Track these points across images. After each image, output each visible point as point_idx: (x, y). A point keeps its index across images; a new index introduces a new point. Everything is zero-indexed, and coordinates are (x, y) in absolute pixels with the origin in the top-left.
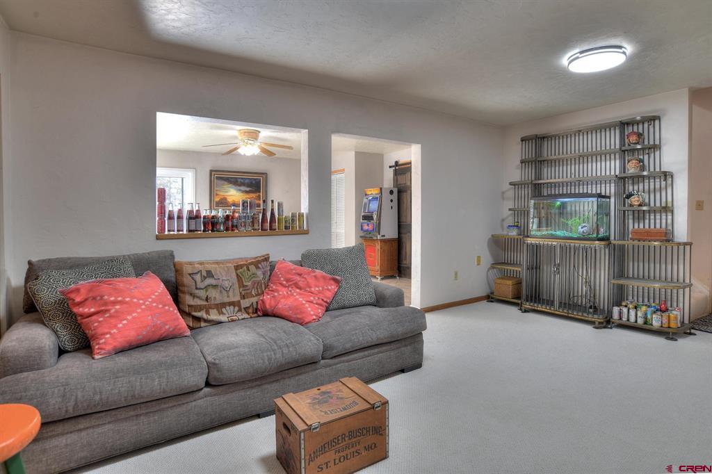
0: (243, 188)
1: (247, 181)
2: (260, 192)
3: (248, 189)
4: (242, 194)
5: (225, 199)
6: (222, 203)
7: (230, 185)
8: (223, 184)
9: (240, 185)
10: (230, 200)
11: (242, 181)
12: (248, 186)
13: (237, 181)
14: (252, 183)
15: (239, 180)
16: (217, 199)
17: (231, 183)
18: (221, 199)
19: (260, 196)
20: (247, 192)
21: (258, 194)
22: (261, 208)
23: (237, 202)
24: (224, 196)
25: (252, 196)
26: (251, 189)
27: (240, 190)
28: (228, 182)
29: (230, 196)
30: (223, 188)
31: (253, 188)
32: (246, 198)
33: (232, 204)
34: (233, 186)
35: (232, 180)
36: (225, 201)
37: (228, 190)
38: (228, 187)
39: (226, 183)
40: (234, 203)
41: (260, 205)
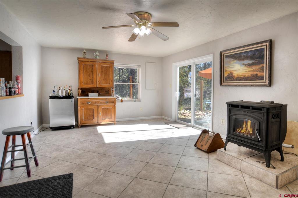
0: (247, 62)
1: (250, 54)
2: (263, 63)
3: (250, 62)
4: (245, 68)
5: (232, 74)
6: (229, 78)
7: (235, 61)
8: (230, 61)
9: (243, 60)
10: (235, 74)
11: (245, 55)
12: (252, 58)
13: (241, 56)
14: (255, 55)
15: (242, 54)
16: (226, 75)
17: (236, 59)
18: (229, 75)
19: (263, 67)
20: (249, 65)
21: (261, 65)
22: (264, 81)
23: (241, 76)
24: (230, 71)
25: (254, 69)
26: (253, 61)
27: (243, 64)
28: (233, 59)
29: (235, 70)
30: (230, 64)
31: (256, 60)
32: (249, 71)
33: (237, 78)
34: (238, 62)
35: (237, 56)
36: (232, 76)
37: (234, 66)
38: (234, 63)
39: (232, 59)
40: (238, 77)
41: (264, 77)
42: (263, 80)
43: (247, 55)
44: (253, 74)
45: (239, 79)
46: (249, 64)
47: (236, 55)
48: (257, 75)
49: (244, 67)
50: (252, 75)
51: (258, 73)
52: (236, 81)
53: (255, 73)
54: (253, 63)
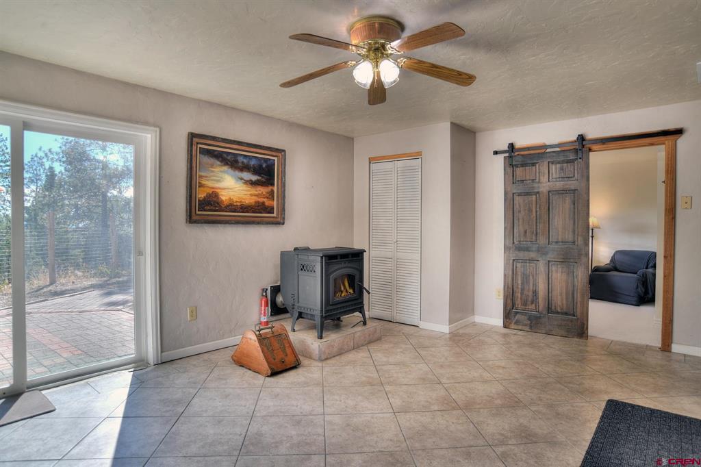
0: (248, 176)
1: (253, 162)
2: (273, 184)
3: (254, 178)
4: (244, 187)
5: (216, 195)
6: (209, 203)
7: (225, 168)
8: (212, 166)
9: (241, 170)
10: (224, 197)
11: (245, 161)
12: (255, 172)
13: (237, 161)
14: (261, 166)
15: (241, 159)
16: (201, 195)
17: (226, 164)
18: (209, 196)
19: (272, 192)
20: (252, 184)
21: (270, 188)
22: (275, 215)
23: (237, 201)
24: (213, 188)
25: (260, 192)
26: (259, 178)
27: (242, 179)
28: (221, 162)
29: (224, 189)
30: (213, 172)
31: (263, 177)
32: (251, 195)
33: (228, 206)
34: (230, 171)
35: (229, 158)
36: (215, 199)
37: (221, 178)
38: (221, 172)
39: (219, 163)
40: (231, 205)
41: (273, 208)
42: (273, 213)
43: (249, 162)
44: (258, 202)
45: (232, 207)
46: (251, 180)
47: (227, 156)
48: (263, 203)
49: (242, 184)
50: (256, 202)
51: (265, 200)
52: (226, 212)
53: (261, 200)
54: (258, 180)
